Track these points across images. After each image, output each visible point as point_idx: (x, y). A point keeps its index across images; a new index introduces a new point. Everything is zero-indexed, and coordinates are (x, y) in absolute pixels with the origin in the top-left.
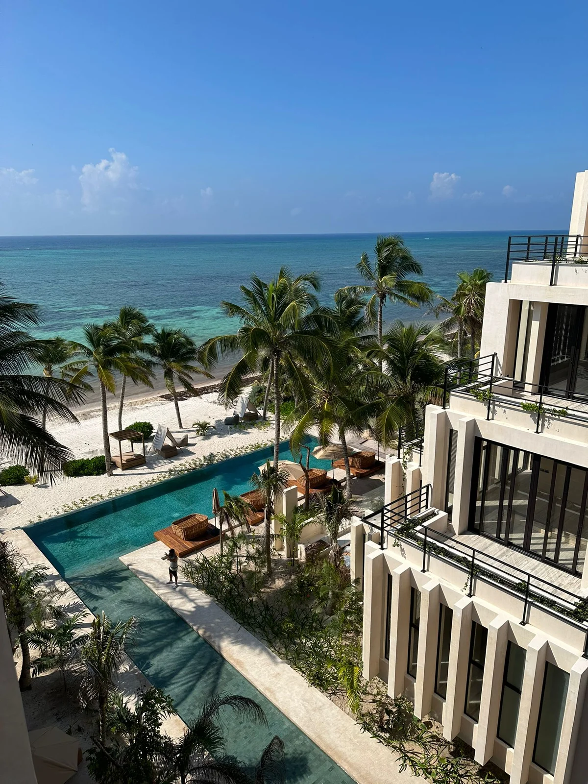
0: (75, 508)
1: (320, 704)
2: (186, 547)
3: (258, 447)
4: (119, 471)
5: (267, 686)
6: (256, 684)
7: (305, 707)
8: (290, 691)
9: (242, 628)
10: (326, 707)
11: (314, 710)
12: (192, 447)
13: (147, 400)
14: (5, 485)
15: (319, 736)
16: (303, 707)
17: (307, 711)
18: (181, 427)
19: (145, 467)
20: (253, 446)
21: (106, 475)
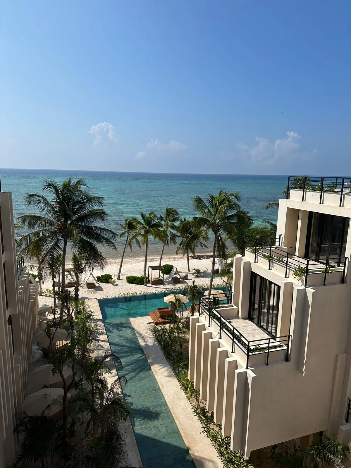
0: (123, 296)
1: (181, 397)
2: (159, 321)
3: (222, 286)
4: (150, 285)
5: (162, 383)
6: (158, 381)
7: (174, 396)
8: (171, 388)
9: (165, 359)
10: (184, 399)
11: (177, 399)
12: (189, 281)
13: (183, 257)
14: (101, 282)
15: (173, 408)
16: (173, 396)
17: (174, 398)
18: (189, 271)
19: (162, 285)
20: (219, 285)
21: (144, 285)
